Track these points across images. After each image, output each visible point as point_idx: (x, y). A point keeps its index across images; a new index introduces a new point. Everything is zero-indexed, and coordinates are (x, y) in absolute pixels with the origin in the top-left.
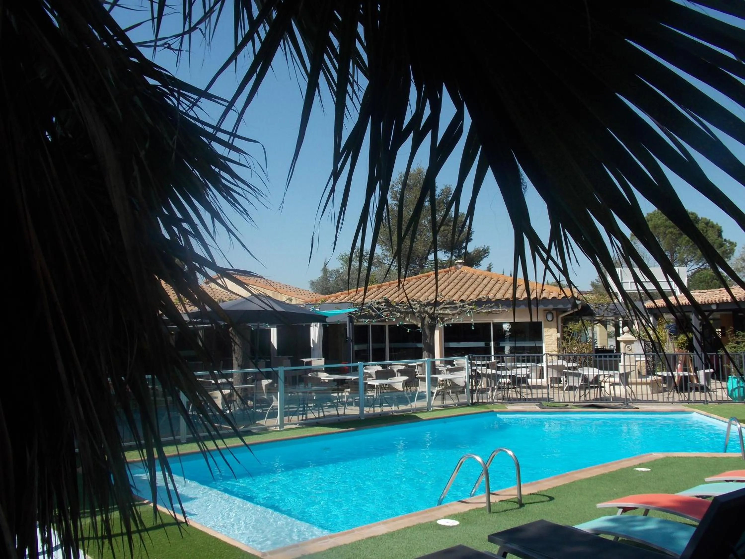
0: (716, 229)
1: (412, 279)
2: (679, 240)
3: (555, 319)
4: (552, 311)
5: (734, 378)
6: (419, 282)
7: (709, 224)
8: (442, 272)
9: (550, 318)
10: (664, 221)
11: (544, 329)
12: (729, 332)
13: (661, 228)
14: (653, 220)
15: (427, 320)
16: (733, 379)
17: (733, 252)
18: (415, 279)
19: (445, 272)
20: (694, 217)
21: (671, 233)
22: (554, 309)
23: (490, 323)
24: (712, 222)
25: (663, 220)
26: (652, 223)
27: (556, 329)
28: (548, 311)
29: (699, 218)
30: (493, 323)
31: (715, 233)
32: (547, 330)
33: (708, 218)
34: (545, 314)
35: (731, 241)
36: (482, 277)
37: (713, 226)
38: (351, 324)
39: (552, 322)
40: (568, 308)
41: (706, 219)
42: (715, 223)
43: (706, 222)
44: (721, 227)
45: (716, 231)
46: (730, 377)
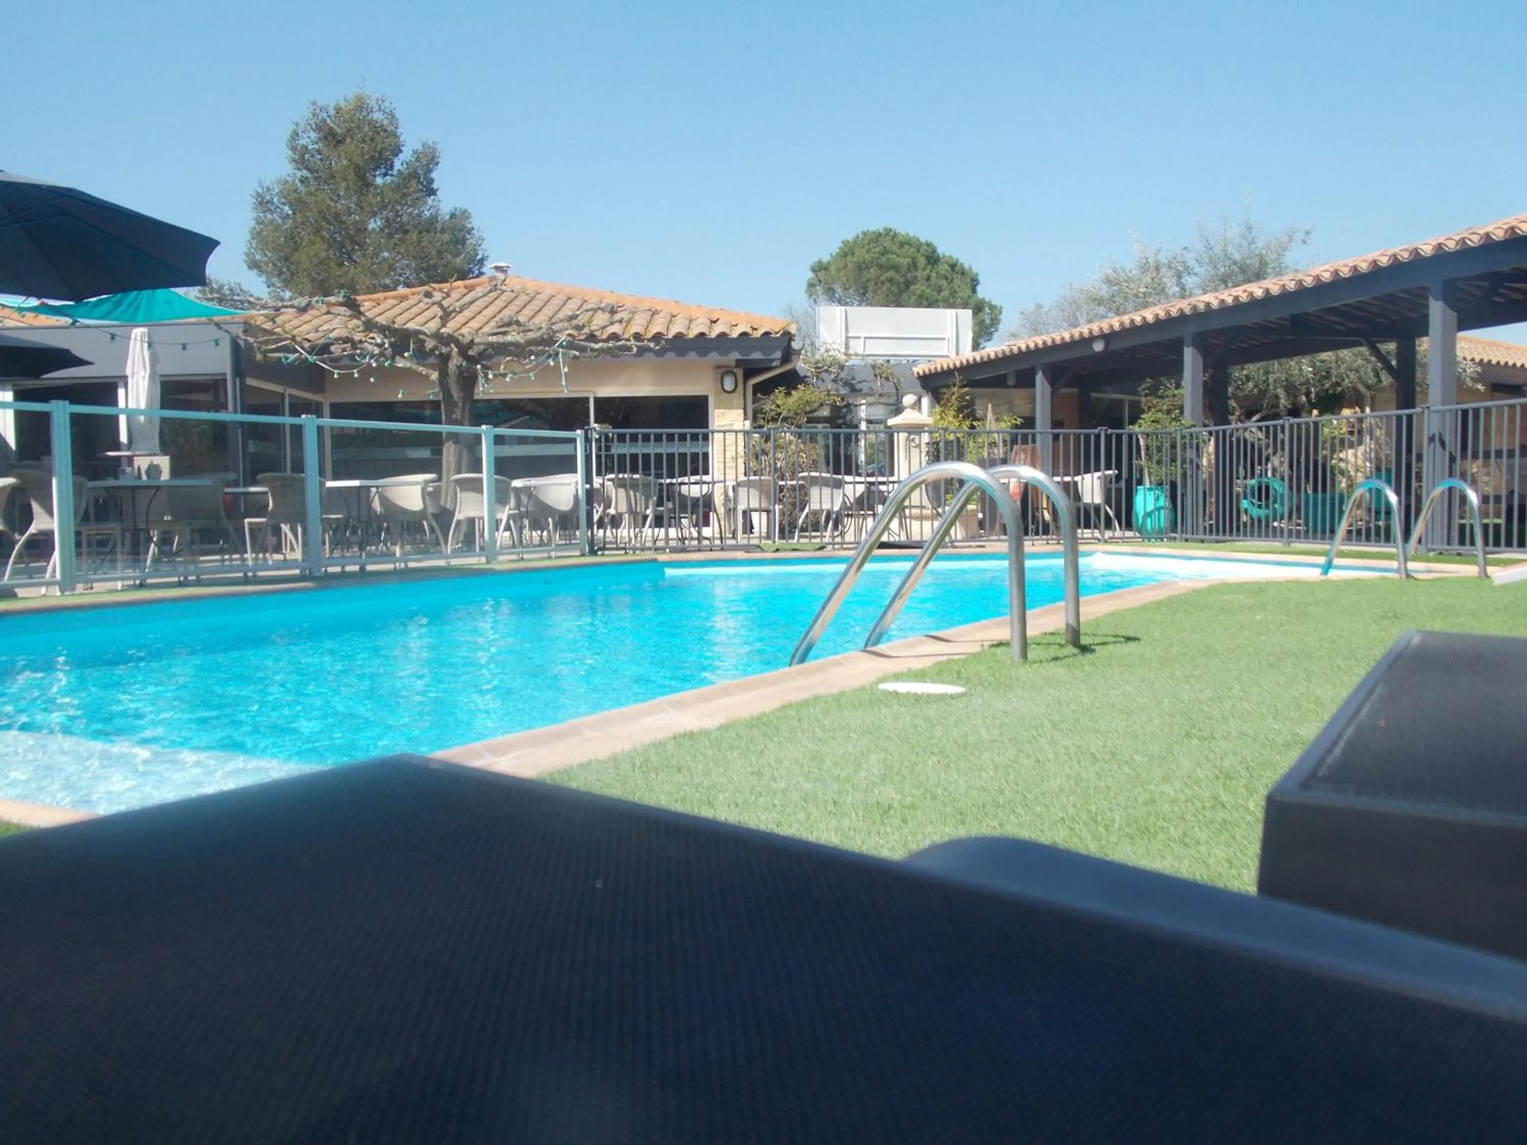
0: (969, 277)
1: (385, 298)
2: (904, 295)
3: (741, 387)
4: (735, 370)
5: (1150, 489)
6: (404, 305)
7: (957, 268)
8: (459, 287)
9: (729, 384)
10: (877, 255)
11: (716, 411)
12: (1144, 389)
13: (872, 270)
14: (857, 254)
15: (456, 361)
16: (1148, 493)
17: (998, 324)
18: (394, 298)
19: (466, 287)
20: (930, 250)
21: (891, 280)
22: (739, 363)
23: (587, 399)
24: (962, 264)
25: (875, 253)
26: (855, 259)
27: (742, 411)
28: (725, 369)
29: (938, 256)
30: (598, 401)
31: (966, 285)
32: (723, 414)
33: (955, 256)
34: (720, 377)
35: (993, 303)
36: (561, 298)
37: (963, 273)
38: (238, 380)
39: (733, 395)
40: (774, 360)
41: (951, 257)
42: (966, 266)
43: (950, 262)
44: (977, 274)
45: (969, 281)
46: (1139, 487)
